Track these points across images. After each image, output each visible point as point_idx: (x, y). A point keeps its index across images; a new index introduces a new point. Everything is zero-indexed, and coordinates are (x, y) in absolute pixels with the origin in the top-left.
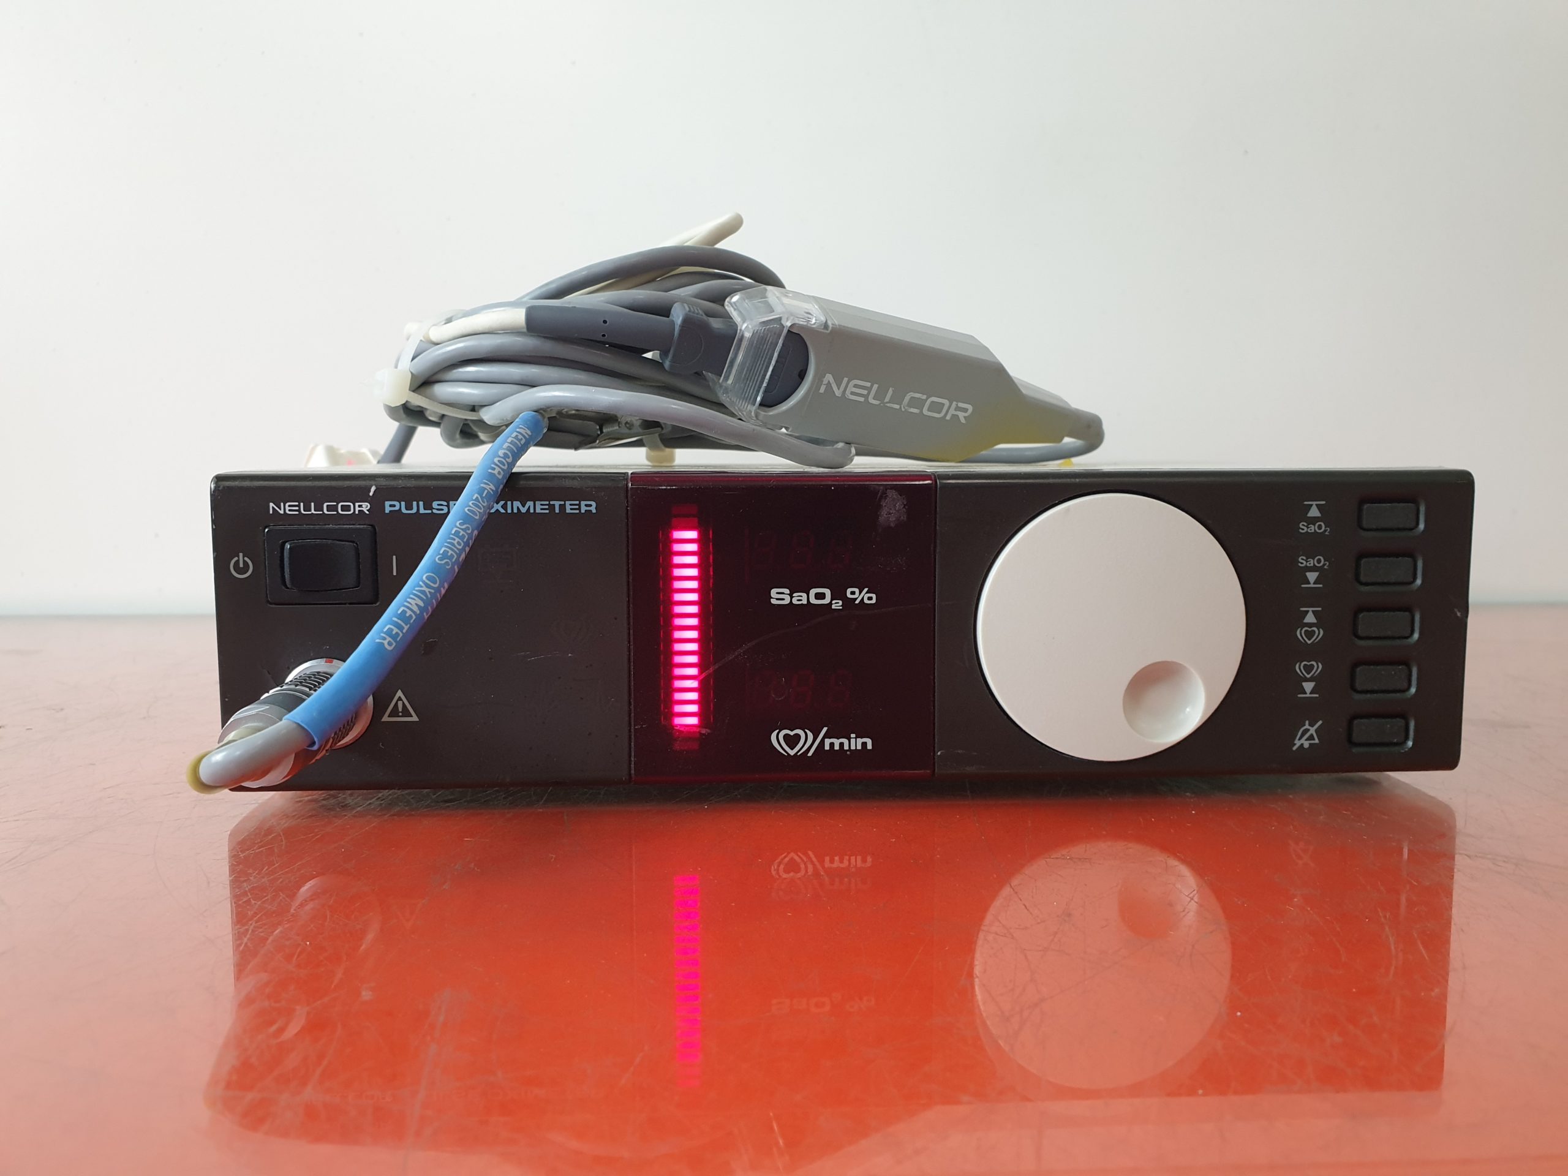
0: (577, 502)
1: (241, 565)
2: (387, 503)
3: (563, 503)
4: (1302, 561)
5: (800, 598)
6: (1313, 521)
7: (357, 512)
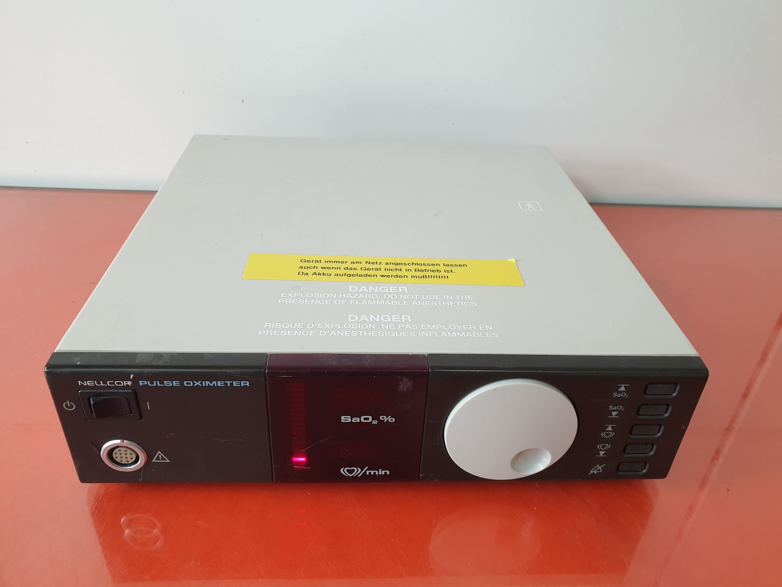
0: (239, 382)
1: (69, 405)
2: (140, 382)
3: (232, 382)
4: (611, 408)
5: (356, 420)
6: (621, 392)
7: (125, 385)
